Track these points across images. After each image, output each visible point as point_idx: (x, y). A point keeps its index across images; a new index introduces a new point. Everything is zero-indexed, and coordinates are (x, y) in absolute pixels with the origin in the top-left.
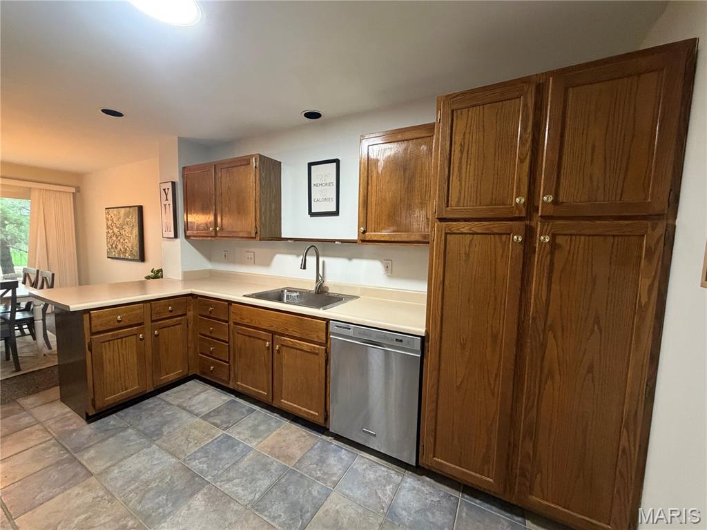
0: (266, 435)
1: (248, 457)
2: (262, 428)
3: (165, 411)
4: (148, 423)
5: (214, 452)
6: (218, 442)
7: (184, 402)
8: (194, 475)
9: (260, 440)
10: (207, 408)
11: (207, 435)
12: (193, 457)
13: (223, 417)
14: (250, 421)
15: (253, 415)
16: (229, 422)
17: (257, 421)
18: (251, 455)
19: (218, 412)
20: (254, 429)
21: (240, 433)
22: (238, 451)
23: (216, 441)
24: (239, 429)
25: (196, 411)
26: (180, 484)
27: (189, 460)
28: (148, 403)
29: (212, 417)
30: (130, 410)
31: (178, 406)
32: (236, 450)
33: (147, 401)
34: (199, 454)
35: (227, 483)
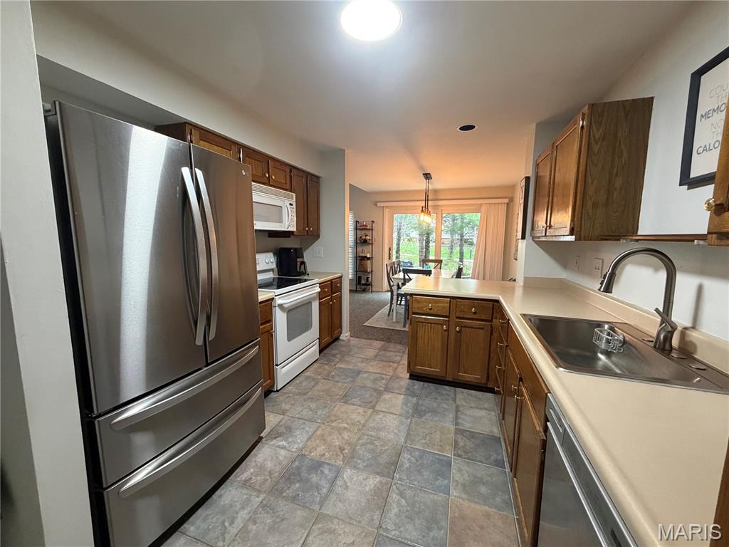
0: (477, 500)
1: (435, 497)
2: (483, 489)
3: (445, 403)
4: (428, 402)
5: (425, 462)
6: (438, 459)
7: (464, 406)
8: (395, 464)
9: (464, 496)
10: (470, 425)
11: (441, 446)
12: (411, 451)
13: (470, 445)
14: (484, 470)
15: (494, 469)
16: (466, 452)
17: (489, 479)
18: (440, 497)
19: (473, 437)
20: (476, 481)
21: (461, 471)
22: (437, 483)
23: (437, 456)
24: (465, 468)
25: (460, 421)
26: (384, 459)
27: (408, 450)
28: (445, 389)
29: (463, 436)
30: (432, 386)
31: (457, 407)
32: (438, 479)
33: (447, 387)
34: (417, 453)
35: (397, 494)
